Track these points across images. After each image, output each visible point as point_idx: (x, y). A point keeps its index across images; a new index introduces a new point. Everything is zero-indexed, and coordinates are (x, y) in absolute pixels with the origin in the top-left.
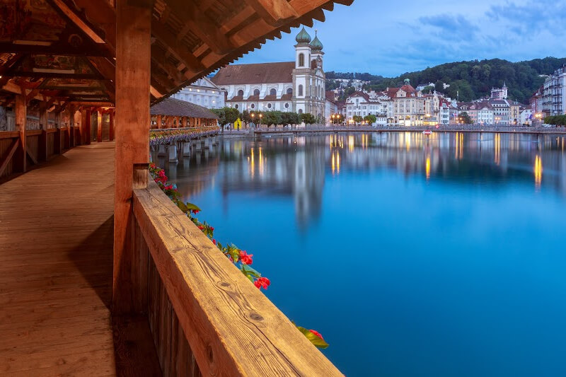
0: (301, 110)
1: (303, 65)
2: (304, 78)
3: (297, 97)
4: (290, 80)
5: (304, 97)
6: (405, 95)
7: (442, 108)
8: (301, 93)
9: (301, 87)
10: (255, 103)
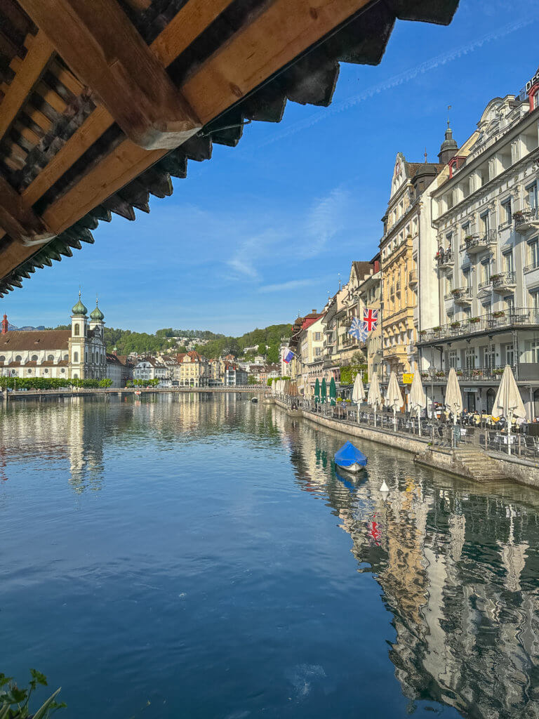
0: (76, 375)
1: (79, 334)
2: (79, 347)
3: (73, 363)
4: (66, 348)
5: (79, 363)
6: (190, 361)
7: (227, 371)
8: (76, 359)
9: (76, 354)
10: (32, 369)
